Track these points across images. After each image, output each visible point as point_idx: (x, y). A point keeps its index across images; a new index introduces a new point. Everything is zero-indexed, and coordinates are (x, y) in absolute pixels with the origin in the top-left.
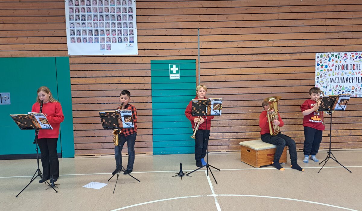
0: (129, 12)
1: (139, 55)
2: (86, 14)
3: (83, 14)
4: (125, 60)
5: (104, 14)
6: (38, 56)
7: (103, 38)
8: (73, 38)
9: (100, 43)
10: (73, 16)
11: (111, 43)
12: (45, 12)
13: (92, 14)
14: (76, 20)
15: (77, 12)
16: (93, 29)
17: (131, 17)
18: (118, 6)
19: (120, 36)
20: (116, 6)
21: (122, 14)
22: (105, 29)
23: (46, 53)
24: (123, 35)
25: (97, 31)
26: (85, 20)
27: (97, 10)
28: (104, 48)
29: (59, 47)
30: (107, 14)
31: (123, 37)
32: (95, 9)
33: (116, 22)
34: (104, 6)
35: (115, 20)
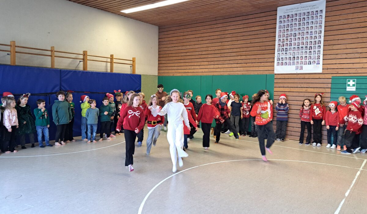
0: (318, 44)
1: (323, 72)
2: (288, 47)
3: (286, 47)
4: (312, 76)
5: (301, 46)
6: (256, 74)
7: (298, 62)
8: (278, 63)
9: (295, 65)
10: (280, 49)
11: (303, 65)
12: (263, 48)
13: (292, 47)
14: (282, 51)
15: (283, 47)
16: (292, 57)
17: (319, 47)
18: (311, 40)
19: (310, 60)
20: (309, 41)
21: (313, 46)
22: (300, 56)
23: (261, 72)
24: (312, 59)
25: (294, 57)
26: (287, 51)
27: (295, 44)
28: (298, 68)
29: (270, 68)
30: (302, 46)
31: (312, 61)
32: (294, 44)
33: (308, 51)
34: (300, 41)
35: (307, 50)
